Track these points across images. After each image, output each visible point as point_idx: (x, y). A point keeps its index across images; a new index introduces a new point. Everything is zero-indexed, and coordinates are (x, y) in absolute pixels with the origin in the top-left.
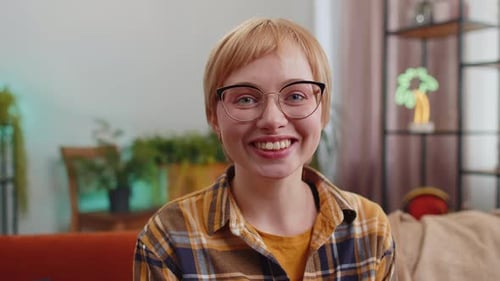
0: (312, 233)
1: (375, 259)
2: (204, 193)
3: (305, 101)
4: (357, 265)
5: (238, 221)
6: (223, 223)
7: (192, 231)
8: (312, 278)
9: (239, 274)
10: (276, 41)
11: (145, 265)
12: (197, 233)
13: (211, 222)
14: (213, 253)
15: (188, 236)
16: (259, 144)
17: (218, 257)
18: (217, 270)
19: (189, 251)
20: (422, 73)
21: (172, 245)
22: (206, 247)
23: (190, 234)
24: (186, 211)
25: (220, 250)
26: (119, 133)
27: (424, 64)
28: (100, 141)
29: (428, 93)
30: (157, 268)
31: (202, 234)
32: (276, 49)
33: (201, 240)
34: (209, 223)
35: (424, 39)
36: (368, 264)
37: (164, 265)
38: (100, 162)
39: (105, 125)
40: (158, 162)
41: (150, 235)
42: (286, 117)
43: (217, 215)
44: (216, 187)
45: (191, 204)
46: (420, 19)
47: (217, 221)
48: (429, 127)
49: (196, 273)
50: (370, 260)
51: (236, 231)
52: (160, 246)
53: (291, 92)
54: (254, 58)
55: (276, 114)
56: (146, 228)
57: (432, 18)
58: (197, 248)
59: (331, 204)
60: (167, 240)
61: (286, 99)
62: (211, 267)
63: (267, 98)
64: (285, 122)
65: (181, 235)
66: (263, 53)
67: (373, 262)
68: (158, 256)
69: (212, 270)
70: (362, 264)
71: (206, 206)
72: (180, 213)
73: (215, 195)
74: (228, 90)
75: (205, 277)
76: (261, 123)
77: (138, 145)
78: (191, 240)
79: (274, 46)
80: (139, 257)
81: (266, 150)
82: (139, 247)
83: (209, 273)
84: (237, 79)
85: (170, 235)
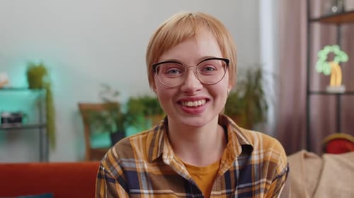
0: (220, 163)
1: (265, 180)
2: (148, 132)
3: (215, 72)
4: (253, 184)
5: (169, 154)
6: (159, 156)
7: (137, 159)
8: (218, 195)
9: (170, 191)
10: (194, 29)
11: (103, 181)
12: (141, 160)
13: (151, 154)
14: (152, 176)
15: (134, 162)
16: (183, 103)
17: (154, 179)
18: (154, 188)
19: (135, 173)
20: (336, 49)
21: (122, 168)
22: (147, 171)
23: (136, 161)
24: (135, 145)
25: (156, 173)
26: (117, 94)
27: (338, 43)
28: (104, 99)
29: (340, 64)
30: (112, 184)
31: (145, 162)
32: (194, 35)
33: (144, 166)
34: (149, 154)
35: (339, 24)
36: (259, 184)
37: (117, 182)
38: (105, 113)
39: (108, 88)
40: (146, 114)
41: (108, 161)
42: (201, 83)
43: (155, 149)
44: (156, 129)
45: (138, 140)
46: (335, 10)
47: (154, 153)
48: (342, 89)
49: (139, 189)
50: (262, 181)
51: (167, 161)
52: (114, 168)
53: (205, 66)
54: (178, 42)
55: (194, 82)
56: (106, 156)
57: (343, 8)
58: (141, 171)
59: (234, 141)
60: (119, 164)
61: (202, 71)
62: (150, 185)
63: (188, 71)
64: (201, 87)
65: (129, 162)
66: (185, 38)
67: (263, 182)
68: (113, 175)
69: (151, 187)
70: (256, 183)
71: (149, 142)
72: (130, 146)
73: (155, 135)
74: (161, 65)
75: (146, 191)
76: (183, 88)
77: (131, 102)
78: (137, 165)
79: (192, 34)
80: (100, 176)
81: (188, 107)
82: (101, 169)
83: (149, 189)
84: (167, 57)
85: (121, 161)
